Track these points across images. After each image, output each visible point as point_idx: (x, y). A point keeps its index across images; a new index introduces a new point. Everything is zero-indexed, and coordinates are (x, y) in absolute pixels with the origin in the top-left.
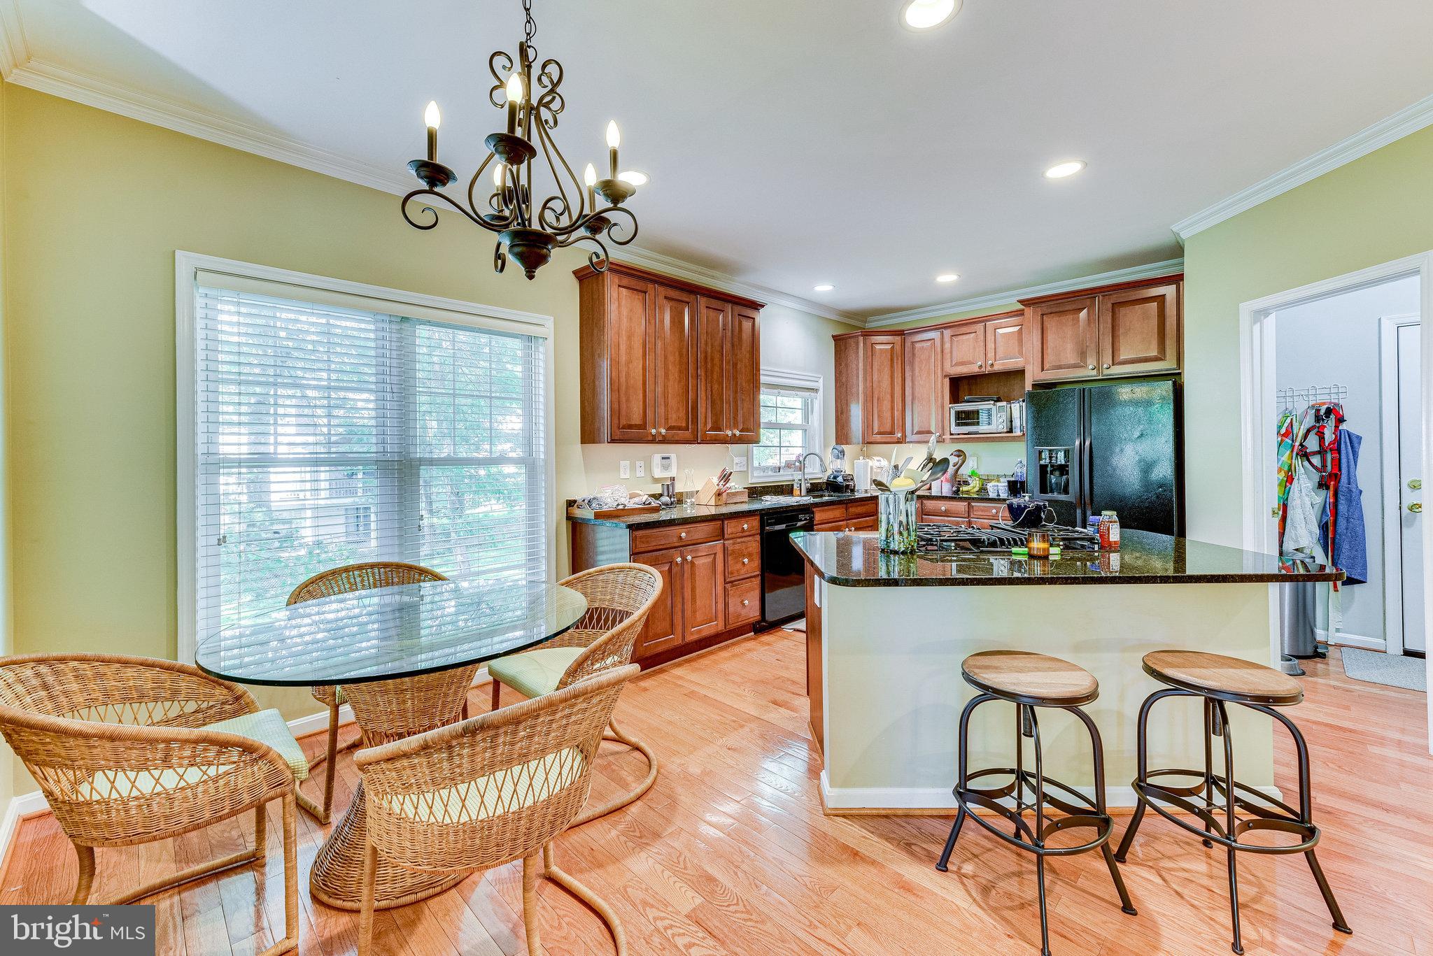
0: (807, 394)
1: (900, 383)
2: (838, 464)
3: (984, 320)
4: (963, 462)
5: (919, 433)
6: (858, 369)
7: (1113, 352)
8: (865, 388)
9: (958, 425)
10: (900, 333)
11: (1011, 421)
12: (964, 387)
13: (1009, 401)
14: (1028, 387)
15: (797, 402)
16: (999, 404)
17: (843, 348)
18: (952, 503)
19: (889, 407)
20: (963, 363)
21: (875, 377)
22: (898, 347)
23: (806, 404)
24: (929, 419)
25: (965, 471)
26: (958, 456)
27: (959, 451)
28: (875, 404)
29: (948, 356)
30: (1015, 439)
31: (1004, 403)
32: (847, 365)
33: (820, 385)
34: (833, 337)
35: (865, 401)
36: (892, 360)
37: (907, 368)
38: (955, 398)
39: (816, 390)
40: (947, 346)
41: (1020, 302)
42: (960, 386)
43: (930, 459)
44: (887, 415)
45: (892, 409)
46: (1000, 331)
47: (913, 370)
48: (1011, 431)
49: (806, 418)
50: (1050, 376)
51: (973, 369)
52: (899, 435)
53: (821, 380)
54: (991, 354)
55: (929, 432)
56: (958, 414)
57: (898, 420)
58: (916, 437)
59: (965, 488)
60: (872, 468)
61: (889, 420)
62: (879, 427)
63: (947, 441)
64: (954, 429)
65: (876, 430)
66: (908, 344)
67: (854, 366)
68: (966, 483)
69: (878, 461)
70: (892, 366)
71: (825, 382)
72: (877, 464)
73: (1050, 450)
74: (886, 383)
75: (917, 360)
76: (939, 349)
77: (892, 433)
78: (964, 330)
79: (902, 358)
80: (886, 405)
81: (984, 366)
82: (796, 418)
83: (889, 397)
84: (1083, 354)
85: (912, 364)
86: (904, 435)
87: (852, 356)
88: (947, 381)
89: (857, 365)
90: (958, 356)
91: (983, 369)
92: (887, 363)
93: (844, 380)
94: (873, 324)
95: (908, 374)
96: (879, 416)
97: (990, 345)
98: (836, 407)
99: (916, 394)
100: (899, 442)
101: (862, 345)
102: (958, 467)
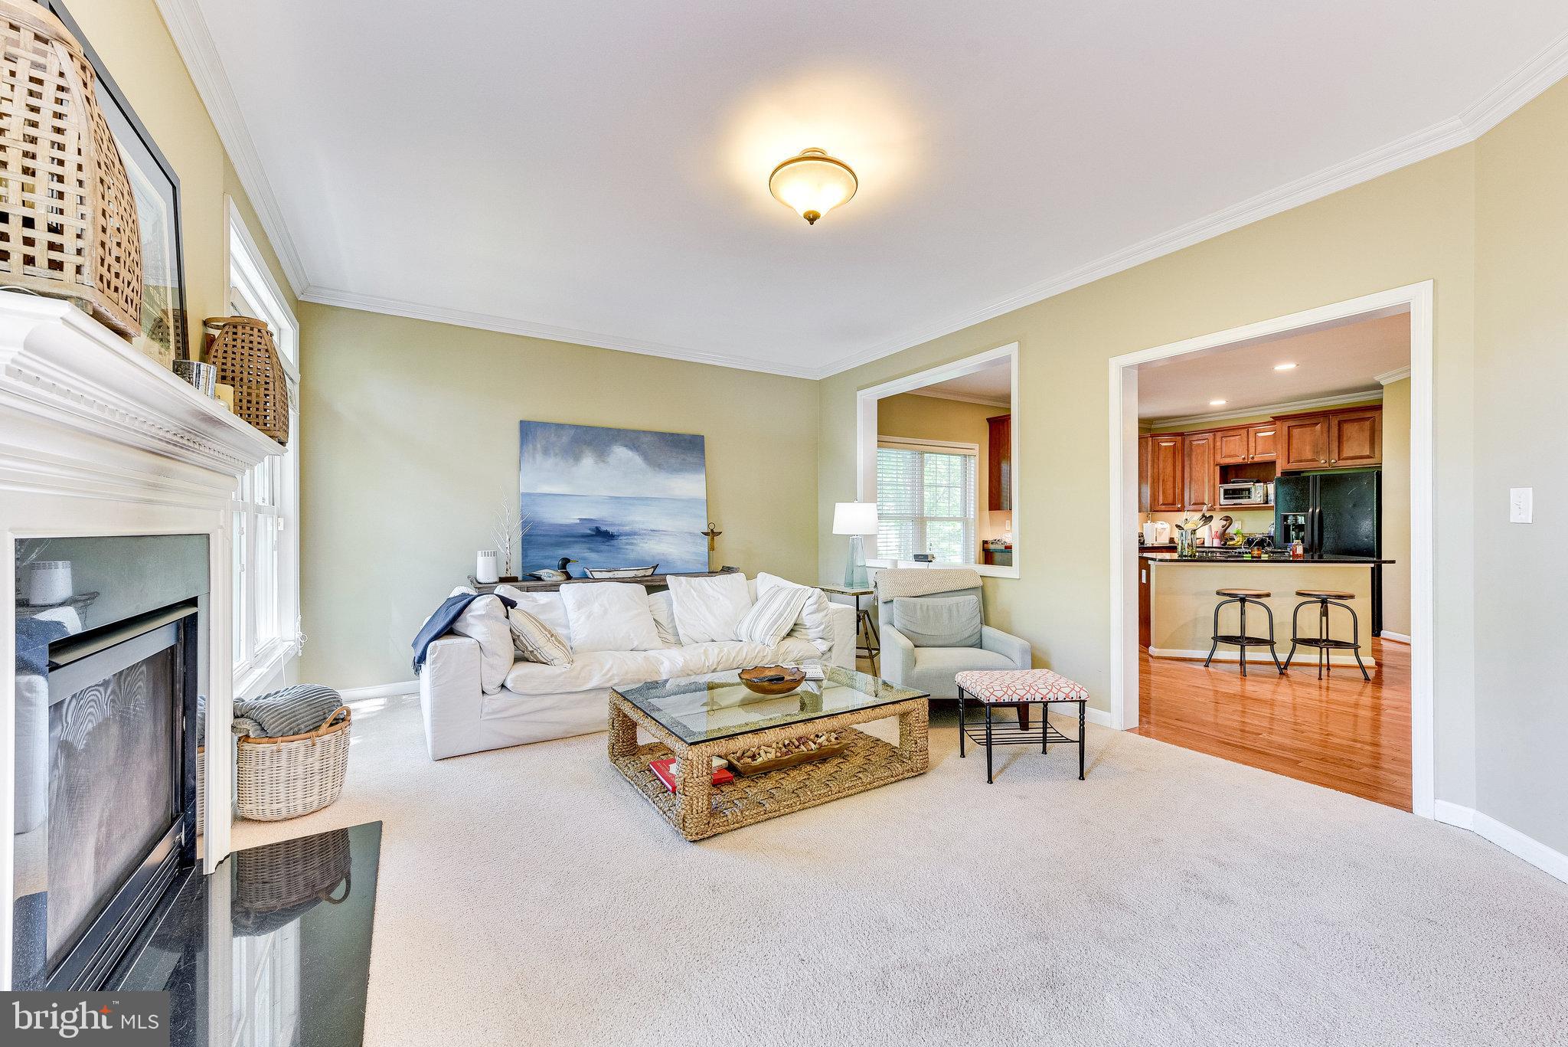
1: (1180, 469)
3: (1247, 427)
4: (1230, 524)
5: (1194, 504)
6: (1146, 460)
7: (1339, 452)
8: (1153, 472)
9: (1225, 498)
10: (1181, 434)
11: (1267, 496)
12: (1232, 472)
13: (1265, 482)
14: (1278, 474)
16: (1258, 484)
19: (1172, 486)
20: (1230, 456)
21: (1161, 466)
22: (1179, 445)
24: (1203, 495)
25: (1231, 531)
26: (1226, 520)
27: (1227, 516)
28: (1161, 483)
29: (1219, 451)
30: (1270, 508)
31: (1262, 484)
35: (1153, 482)
36: (1174, 453)
37: (1186, 459)
38: (1224, 480)
40: (1218, 444)
41: (1273, 418)
42: (1228, 473)
44: (1170, 492)
45: (1174, 487)
46: (1259, 435)
47: (1191, 460)
48: (1267, 502)
50: (1294, 466)
51: (1239, 460)
52: (1179, 506)
54: (1252, 450)
55: (1204, 504)
56: (1226, 492)
57: (1178, 495)
58: (1192, 507)
59: (1231, 543)
60: (1157, 528)
61: (1172, 495)
62: (1163, 500)
63: (1218, 510)
64: (1223, 501)
65: (1161, 502)
66: (1187, 442)
68: (1232, 539)
69: (1162, 523)
70: (1174, 457)
72: (1162, 526)
73: (1294, 515)
74: (1169, 470)
75: (1194, 453)
76: (1212, 446)
77: (1174, 504)
78: (1231, 433)
79: (1182, 452)
80: (1170, 484)
81: (1246, 458)
83: (1171, 479)
84: (1317, 453)
85: (1190, 456)
86: (1183, 506)
88: (1218, 467)
89: (1147, 457)
90: (1226, 452)
91: (1246, 461)
92: (1170, 455)
95: (1187, 463)
96: (1163, 493)
97: (1251, 444)
99: (1193, 477)
100: (1179, 510)
101: (1150, 443)
102: (1226, 528)
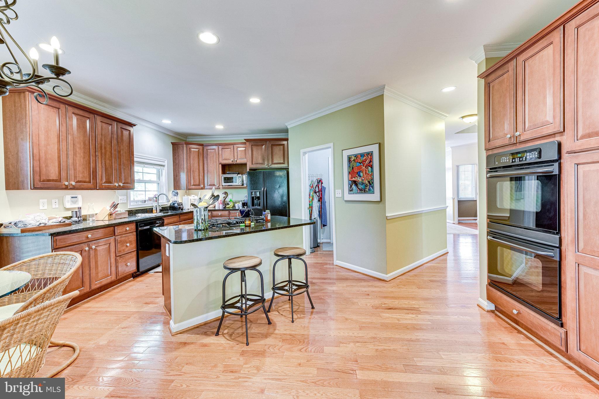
0: (159, 167)
1: (202, 165)
2: (175, 198)
3: (233, 144)
4: (227, 196)
5: (210, 185)
6: (183, 158)
7: (272, 160)
8: (187, 166)
9: (225, 182)
10: (202, 145)
11: (243, 182)
12: (227, 168)
13: (242, 174)
14: (248, 170)
15: (153, 170)
16: (239, 175)
17: (176, 148)
18: (223, 212)
19: (198, 174)
20: (226, 159)
21: (191, 162)
22: (201, 151)
23: (158, 171)
24: (214, 180)
25: (228, 200)
26: (225, 194)
27: (225, 192)
28: (192, 173)
29: (221, 156)
30: (244, 188)
31: (240, 175)
32: (178, 156)
33: (166, 163)
34: (172, 143)
35: (187, 172)
36: (199, 155)
37: (205, 159)
38: (224, 172)
39: (164, 166)
40: (220, 152)
41: (245, 140)
42: (225, 168)
43: (213, 195)
44: (197, 178)
45: (199, 175)
46: (239, 149)
47: (207, 160)
48: (243, 185)
49: (159, 177)
50: (254, 166)
51: (230, 162)
52: (202, 186)
53: (166, 161)
54: (236, 157)
55: (214, 185)
56: (225, 178)
57: (201, 180)
58: (208, 187)
59: (228, 206)
60: (191, 199)
61: (198, 180)
62: (194, 183)
63: (221, 188)
64: (224, 184)
65: (192, 184)
66: (205, 150)
67: (182, 157)
68: (228, 204)
69: (193, 196)
70: (199, 158)
71: (168, 162)
72: (193, 198)
73: (255, 192)
74: (196, 165)
75: (209, 156)
76: (217, 153)
77: (199, 185)
78: (226, 147)
79: (202, 155)
80: (197, 174)
81: (233, 161)
82: (154, 178)
83: (197, 170)
84: (264, 160)
85: (207, 158)
86: (204, 186)
87: (181, 152)
88: (220, 166)
89: (183, 156)
90: (224, 156)
91: (233, 162)
92: (196, 156)
93: (177, 162)
94: (190, 140)
95: (205, 162)
96: (193, 178)
97: (236, 154)
98: (174, 174)
99: (209, 170)
100: (202, 189)
101: (185, 148)
102: (225, 198)
